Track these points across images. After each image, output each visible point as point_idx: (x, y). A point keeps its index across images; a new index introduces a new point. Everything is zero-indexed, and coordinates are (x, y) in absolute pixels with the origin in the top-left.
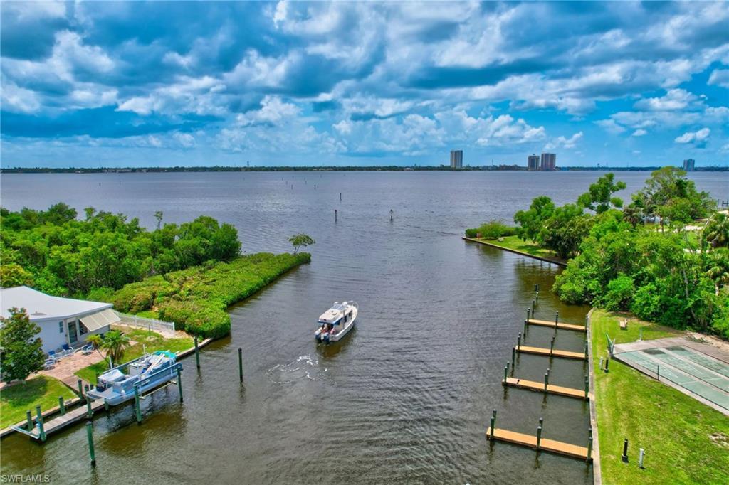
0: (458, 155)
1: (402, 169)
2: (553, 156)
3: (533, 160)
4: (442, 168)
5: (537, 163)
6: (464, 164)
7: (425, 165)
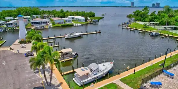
0: (133, 3)
1: (118, 7)
2: (159, 4)
3: (153, 5)
4: (129, 7)
5: (155, 5)
6: (135, 6)
7: (124, 6)
